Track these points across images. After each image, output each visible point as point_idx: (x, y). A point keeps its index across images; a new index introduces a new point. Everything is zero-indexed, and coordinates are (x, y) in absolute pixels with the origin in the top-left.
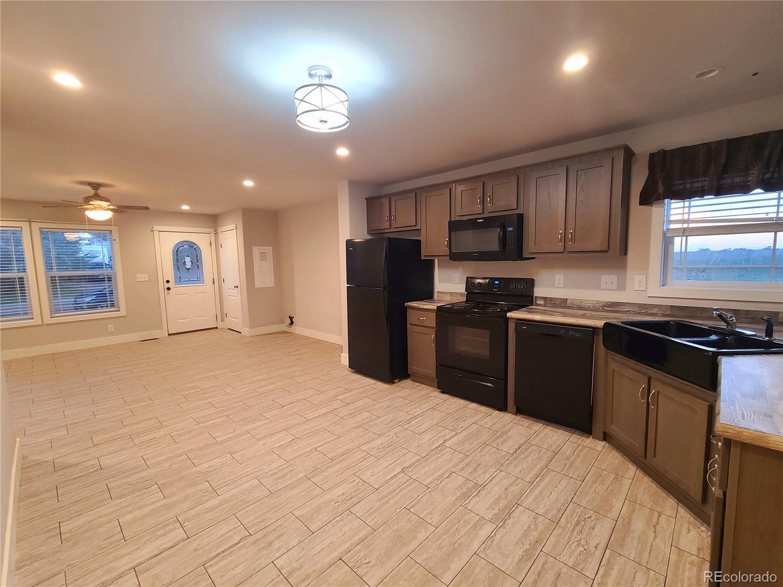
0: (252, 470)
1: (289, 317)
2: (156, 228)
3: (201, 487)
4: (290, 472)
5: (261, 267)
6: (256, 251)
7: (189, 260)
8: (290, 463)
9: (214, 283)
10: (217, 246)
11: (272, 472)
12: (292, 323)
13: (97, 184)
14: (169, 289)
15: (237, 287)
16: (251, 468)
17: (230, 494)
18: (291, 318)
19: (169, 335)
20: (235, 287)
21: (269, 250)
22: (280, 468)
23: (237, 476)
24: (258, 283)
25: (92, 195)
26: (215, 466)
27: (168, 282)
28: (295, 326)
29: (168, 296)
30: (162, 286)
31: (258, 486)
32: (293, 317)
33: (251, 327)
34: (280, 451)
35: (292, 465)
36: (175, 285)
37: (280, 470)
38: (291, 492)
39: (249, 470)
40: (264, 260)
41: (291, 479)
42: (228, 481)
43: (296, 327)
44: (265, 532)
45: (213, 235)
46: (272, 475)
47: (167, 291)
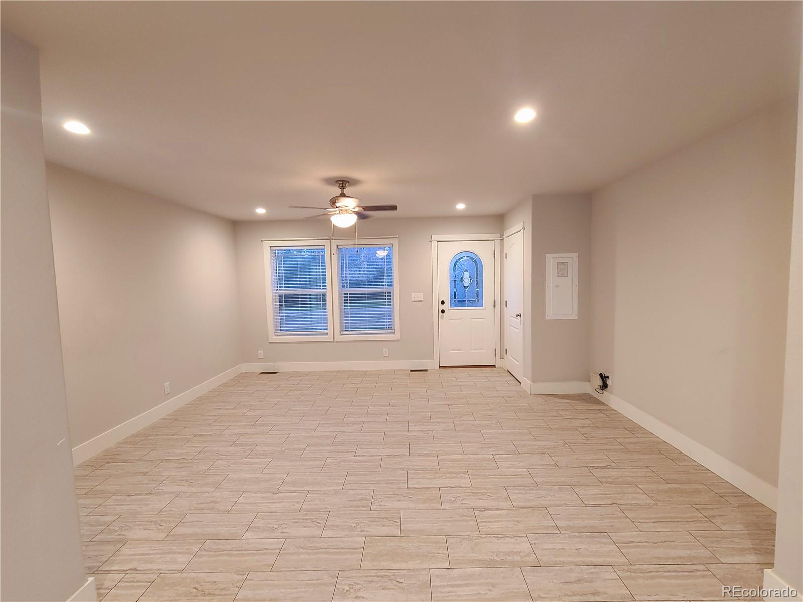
1: (601, 375)
2: (435, 237)
5: (557, 286)
6: (551, 261)
7: (468, 277)
9: (495, 306)
10: (502, 255)
12: (605, 386)
13: (343, 181)
14: (443, 311)
15: (520, 315)
18: (604, 378)
19: (440, 367)
20: (518, 315)
21: (572, 259)
24: (551, 313)
25: (339, 195)
27: (443, 302)
28: (611, 393)
29: (442, 320)
30: (437, 307)
32: (608, 377)
33: (534, 380)
36: (450, 307)
40: (562, 276)
43: (612, 396)
45: (497, 242)
47: (441, 313)
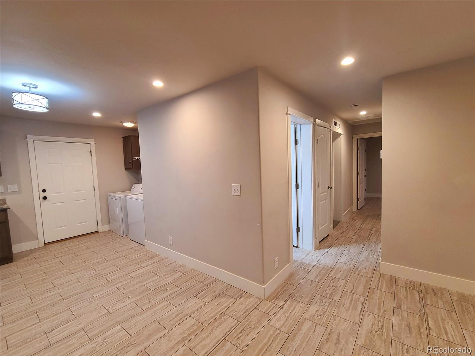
0: (96, 302)
3: (127, 291)
4: (72, 302)
11: (83, 301)
16: (96, 303)
17: (110, 289)
22: (77, 304)
23: (106, 298)
26: (120, 302)
31: (95, 293)
34: (69, 318)
35: (67, 307)
39: (97, 302)
41: (74, 298)
42: (111, 295)
44: (97, 278)
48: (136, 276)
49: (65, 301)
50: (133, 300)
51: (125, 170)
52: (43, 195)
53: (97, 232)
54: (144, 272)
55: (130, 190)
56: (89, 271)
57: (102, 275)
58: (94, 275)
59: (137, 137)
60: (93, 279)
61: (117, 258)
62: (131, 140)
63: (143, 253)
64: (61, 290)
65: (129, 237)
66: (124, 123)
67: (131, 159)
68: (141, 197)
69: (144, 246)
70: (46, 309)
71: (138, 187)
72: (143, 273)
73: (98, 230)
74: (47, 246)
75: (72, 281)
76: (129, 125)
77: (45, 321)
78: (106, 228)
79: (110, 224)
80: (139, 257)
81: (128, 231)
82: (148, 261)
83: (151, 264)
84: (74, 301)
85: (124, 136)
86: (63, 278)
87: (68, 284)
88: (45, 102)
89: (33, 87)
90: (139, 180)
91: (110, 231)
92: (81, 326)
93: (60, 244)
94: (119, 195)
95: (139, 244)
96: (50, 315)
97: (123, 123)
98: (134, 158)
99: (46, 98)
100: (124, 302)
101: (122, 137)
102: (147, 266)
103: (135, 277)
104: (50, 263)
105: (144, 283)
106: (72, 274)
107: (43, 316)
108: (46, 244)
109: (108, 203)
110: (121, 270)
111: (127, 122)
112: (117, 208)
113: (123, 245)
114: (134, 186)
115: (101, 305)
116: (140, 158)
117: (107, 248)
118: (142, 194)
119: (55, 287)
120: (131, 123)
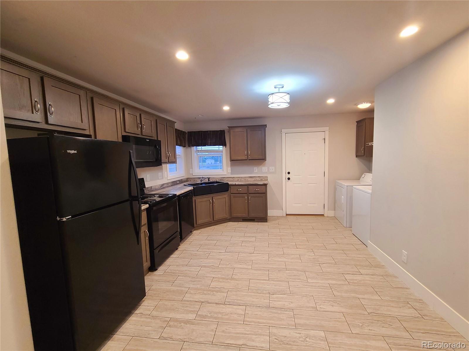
3: (339, 294)
4: (291, 276)
8: (287, 280)
11: (299, 280)
16: (308, 289)
23: (317, 289)
26: (329, 304)
31: (309, 278)
34: (286, 291)
35: (287, 279)
37: (295, 279)
38: (297, 268)
41: (293, 273)
42: (322, 289)
44: (314, 262)
46: (300, 279)
48: (351, 281)
49: (287, 271)
50: (343, 310)
51: (356, 157)
52: (288, 176)
53: (323, 215)
54: (361, 281)
55: (358, 179)
56: (309, 252)
57: (319, 261)
58: (312, 258)
59: (372, 119)
60: (311, 262)
61: (336, 250)
62: (366, 124)
63: (365, 256)
64: (287, 260)
65: (351, 230)
66: (359, 104)
67: (363, 144)
68: (369, 189)
69: (367, 247)
70: (274, 272)
71: (368, 178)
72: (359, 281)
73: (324, 213)
74: (287, 216)
75: (296, 256)
76: (364, 106)
77: (272, 282)
78: (331, 213)
79: (335, 210)
80: (359, 258)
81: (351, 222)
82: (369, 269)
83: (372, 275)
84: (293, 276)
85: (359, 120)
86: (290, 249)
87: (293, 256)
88: (287, 98)
89: (281, 88)
90: (369, 169)
91: (335, 218)
92: (292, 305)
93: (295, 217)
94: (346, 183)
95: (362, 243)
96: (275, 279)
97: (357, 105)
98: (367, 144)
99: (288, 94)
100: (333, 306)
101: (356, 122)
102: (366, 275)
103: (350, 283)
104: (286, 232)
105: (360, 296)
106: (297, 249)
107: (272, 277)
108: (287, 215)
109: (335, 189)
110: (337, 265)
111: (362, 103)
112: (343, 197)
113: (344, 237)
114: (363, 176)
115: (311, 294)
116: (373, 143)
117: (329, 234)
118: (371, 185)
119: (284, 255)
120: (367, 103)
